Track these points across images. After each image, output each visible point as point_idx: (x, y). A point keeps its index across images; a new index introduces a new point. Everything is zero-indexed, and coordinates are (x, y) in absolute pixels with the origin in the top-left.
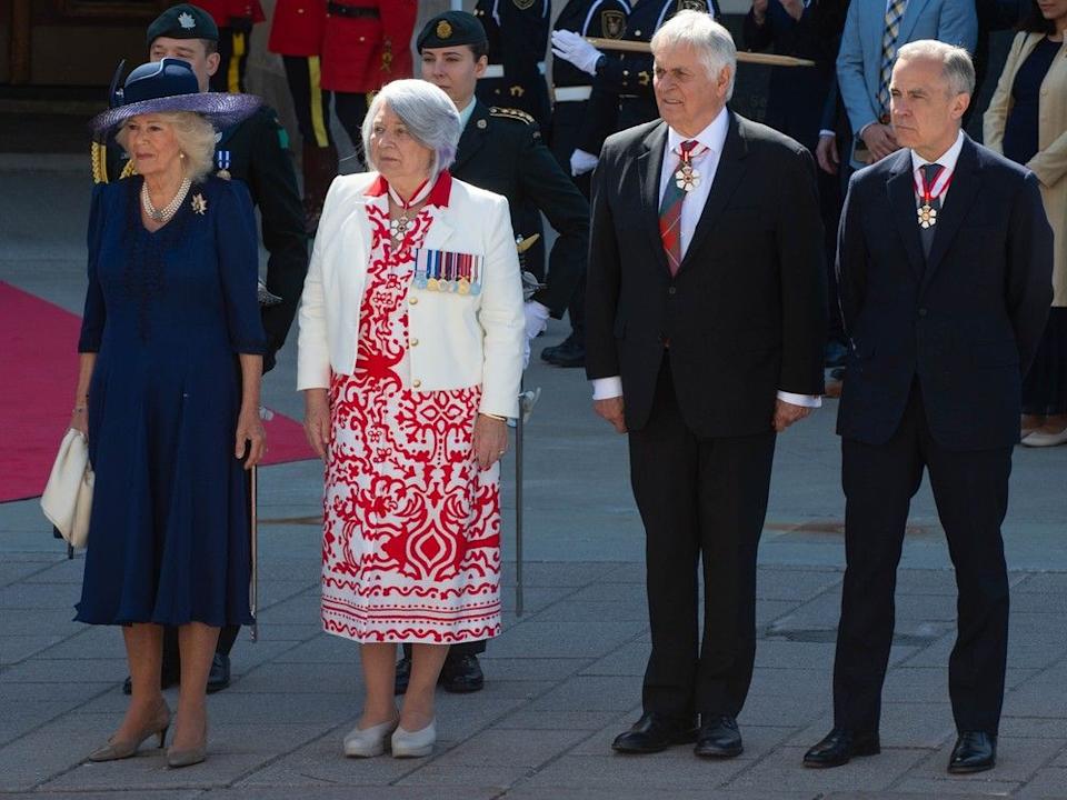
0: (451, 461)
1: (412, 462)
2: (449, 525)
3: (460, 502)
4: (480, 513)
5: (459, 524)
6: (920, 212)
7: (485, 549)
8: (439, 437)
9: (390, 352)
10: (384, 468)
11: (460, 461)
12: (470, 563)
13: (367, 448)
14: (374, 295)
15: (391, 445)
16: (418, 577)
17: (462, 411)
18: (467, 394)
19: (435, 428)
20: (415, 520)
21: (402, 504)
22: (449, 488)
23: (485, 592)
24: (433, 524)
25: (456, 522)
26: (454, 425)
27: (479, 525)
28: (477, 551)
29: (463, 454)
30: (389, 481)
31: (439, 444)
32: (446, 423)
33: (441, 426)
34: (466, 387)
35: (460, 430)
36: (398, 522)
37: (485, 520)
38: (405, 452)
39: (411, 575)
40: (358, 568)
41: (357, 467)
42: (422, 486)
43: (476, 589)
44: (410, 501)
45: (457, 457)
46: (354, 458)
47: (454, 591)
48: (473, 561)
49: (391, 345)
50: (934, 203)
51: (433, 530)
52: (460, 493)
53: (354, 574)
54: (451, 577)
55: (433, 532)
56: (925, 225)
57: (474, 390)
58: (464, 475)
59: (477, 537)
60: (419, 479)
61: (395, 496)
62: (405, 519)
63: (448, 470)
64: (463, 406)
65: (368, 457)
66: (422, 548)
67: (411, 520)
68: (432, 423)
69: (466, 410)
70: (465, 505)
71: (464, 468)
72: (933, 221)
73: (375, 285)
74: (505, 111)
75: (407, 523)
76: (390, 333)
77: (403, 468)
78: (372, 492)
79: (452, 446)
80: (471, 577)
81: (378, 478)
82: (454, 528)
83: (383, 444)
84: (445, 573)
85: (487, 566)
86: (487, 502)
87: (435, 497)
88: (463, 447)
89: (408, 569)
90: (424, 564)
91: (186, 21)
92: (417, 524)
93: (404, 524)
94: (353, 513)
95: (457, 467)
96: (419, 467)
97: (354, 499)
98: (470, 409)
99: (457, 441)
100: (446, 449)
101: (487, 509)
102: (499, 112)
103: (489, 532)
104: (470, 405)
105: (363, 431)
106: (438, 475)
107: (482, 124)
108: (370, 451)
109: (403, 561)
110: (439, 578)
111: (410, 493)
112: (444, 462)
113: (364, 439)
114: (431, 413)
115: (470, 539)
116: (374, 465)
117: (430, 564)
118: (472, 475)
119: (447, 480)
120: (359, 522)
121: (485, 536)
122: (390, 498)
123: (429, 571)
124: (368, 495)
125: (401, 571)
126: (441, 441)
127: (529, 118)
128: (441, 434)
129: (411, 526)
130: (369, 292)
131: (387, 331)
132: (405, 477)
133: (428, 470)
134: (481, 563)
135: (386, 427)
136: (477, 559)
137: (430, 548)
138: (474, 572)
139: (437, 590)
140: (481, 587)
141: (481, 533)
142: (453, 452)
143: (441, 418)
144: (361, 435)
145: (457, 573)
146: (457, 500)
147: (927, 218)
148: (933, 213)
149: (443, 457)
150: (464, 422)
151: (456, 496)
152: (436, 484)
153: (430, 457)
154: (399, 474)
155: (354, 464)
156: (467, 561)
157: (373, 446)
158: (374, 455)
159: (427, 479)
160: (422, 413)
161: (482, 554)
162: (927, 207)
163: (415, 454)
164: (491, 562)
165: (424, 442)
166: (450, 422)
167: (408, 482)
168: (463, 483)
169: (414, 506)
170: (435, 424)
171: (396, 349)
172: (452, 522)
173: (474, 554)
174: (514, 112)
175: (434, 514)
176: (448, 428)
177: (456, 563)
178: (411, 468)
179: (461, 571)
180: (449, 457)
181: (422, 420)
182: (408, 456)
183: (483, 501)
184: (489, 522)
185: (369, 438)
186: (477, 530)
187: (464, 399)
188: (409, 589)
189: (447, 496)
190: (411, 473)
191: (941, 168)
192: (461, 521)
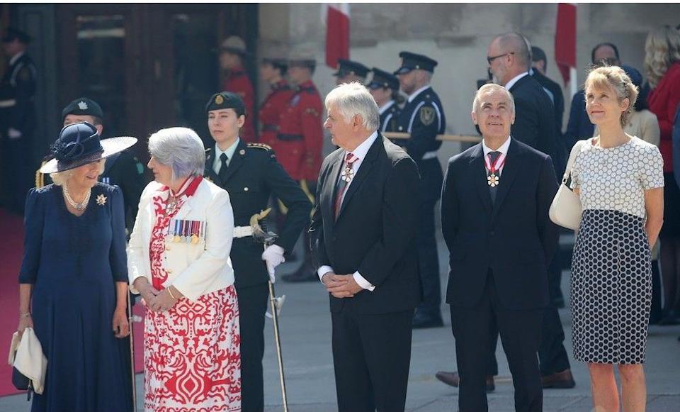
0: (198, 335)
1: (177, 336)
2: (199, 372)
3: (204, 358)
4: (220, 365)
5: (205, 371)
6: (489, 178)
7: (224, 386)
8: (190, 322)
9: (161, 275)
10: (164, 340)
11: (203, 335)
12: (215, 393)
13: (156, 329)
14: (153, 245)
15: (166, 327)
16: (184, 402)
17: (203, 307)
18: (206, 298)
19: (187, 317)
20: (180, 370)
21: (173, 360)
22: (197, 351)
23: (225, 409)
24: (190, 372)
25: (203, 370)
26: (199, 315)
27: (220, 372)
28: (219, 386)
29: (205, 331)
30: (167, 347)
31: (190, 326)
32: (194, 314)
33: (191, 315)
34: (206, 294)
35: (203, 319)
36: (171, 370)
37: (224, 369)
38: (173, 330)
39: (180, 401)
40: (154, 396)
41: (152, 340)
42: (183, 350)
43: (220, 408)
44: (177, 358)
45: (201, 333)
46: (151, 335)
47: (205, 409)
48: (217, 392)
49: (161, 271)
50: (497, 173)
51: (190, 375)
52: (204, 353)
53: (152, 400)
54: (202, 401)
55: (190, 376)
56: (493, 185)
57: (211, 295)
58: (206, 343)
59: (219, 379)
60: (181, 346)
61: (169, 355)
62: (175, 369)
63: (196, 340)
64: (204, 305)
65: (157, 334)
66: (185, 385)
67: (178, 370)
68: (186, 314)
69: (205, 307)
70: (208, 360)
71: (206, 339)
72: (497, 183)
73: (154, 240)
74: (256, 144)
75: (176, 371)
76: (160, 265)
77: (171, 339)
78: (159, 353)
79: (198, 327)
80: (216, 401)
81: (161, 345)
82: (202, 373)
83: (163, 327)
84: (199, 399)
85: (226, 395)
86: (224, 359)
87: (190, 356)
88: (204, 327)
89: (178, 397)
90: (187, 395)
91: (83, 106)
92: (182, 372)
93: (174, 372)
94: (152, 366)
95: (202, 339)
96: (181, 339)
97: (151, 358)
98: (208, 306)
99: (201, 324)
100: (194, 328)
101: (224, 363)
102: (252, 145)
103: (226, 376)
104: (208, 304)
105: (153, 319)
106: (191, 343)
107: (242, 152)
108: (157, 331)
109: (175, 392)
110: (195, 402)
111: (177, 354)
112: (194, 336)
113: (155, 324)
114: (184, 309)
115: (214, 379)
116: (160, 338)
117: (190, 395)
118: (212, 343)
119: (196, 346)
120: (154, 371)
121: (224, 378)
122: (166, 356)
123: (190, 399)
124: (157, 355)
125: (174, 399)
126: (191, 324)
127: (269, 147)
128: (191, 320)
129: (178, 373)
130: (151, 244)
131: (159, 264)
132: (174, 345)
133: (186, 340)
134: (222, 393)
135: (164, 317)
136: (220, 391)
137: (190, 385)
138: (218, 398)
139: (195, 409)
140: (222, 407)
141: (221, 376)
142: (198, 330)
143: (191, 311)
144: (153, 322)
145: (206, 399)
146: (203, 357)
147: (493, 181)
148: (497, 178)
149: (193, 333)
150: (205, 313)
151: (201, 355)
152: (191, 349)
153: (186, 333)
154: (170, 343)
155: (151, 338)
156: (213, 392)
157: (159, 327)
158: (160, 333)
159: (186, 346)
160: (179, 308)
161: (222, 388)
162: (493, 175)
163: (178, 331)
164: (227, 392)
165: (182, 324)
166: (196, 313)
167: (176, 347)
168: (206, 348)
169: (179, 362)
170: (188, 314)
171: (164, 274)
172: (201, 370)
173: (217, 388)
174: (260, 145)
175: (190, 366)
176: (195, 317)
177: (205, 393)
178: (176, 339)
179: (208, 397)
180: (197, 333)
181: (180, 313)
182: (175, 333)
183: (222, 358)
184: (226, 370)
185: (156, 323)
186: (218, 374)
187: (204, 300)
188: (179, 409)
189: (197, 355)
190: (176, 343)
191: (499, 153)
192: (206, 369)
